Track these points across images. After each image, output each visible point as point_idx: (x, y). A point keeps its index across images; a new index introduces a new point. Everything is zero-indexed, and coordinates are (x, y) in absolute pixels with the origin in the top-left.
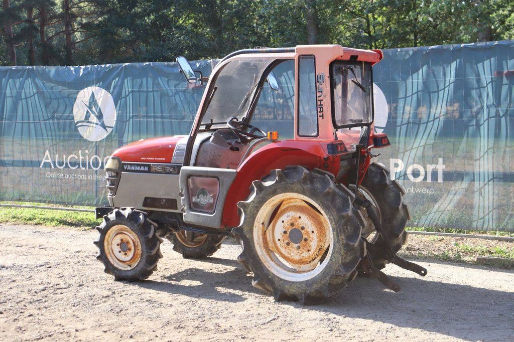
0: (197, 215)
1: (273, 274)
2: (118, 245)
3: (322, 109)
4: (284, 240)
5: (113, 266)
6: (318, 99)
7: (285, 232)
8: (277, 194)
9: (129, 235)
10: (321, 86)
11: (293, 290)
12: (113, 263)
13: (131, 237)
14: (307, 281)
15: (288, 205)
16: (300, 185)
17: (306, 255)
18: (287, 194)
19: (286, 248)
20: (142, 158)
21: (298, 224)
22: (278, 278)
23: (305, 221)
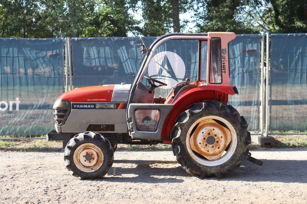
0: (143, 133)
1: (199, 163)
2: (84, 156)
3: (224, 68)
4: (203, 143)
5: (79, 170)
6: (222, 62)
7: (204, 139)
8: (202, 117)
9: (93, 149)
10: (224, 55)
11: (213, 171)
12: (79, 169)
13: (95, 150)
14: (221, 165)
15: (203, 123)
16: (218, 111)
17: (217, 150)
18: (208, 116)
19: (204, 148)
20: (88, 100)
21: (212, 133)
22: (202, 165)
23: (217, 131)
